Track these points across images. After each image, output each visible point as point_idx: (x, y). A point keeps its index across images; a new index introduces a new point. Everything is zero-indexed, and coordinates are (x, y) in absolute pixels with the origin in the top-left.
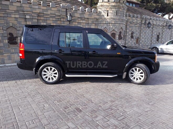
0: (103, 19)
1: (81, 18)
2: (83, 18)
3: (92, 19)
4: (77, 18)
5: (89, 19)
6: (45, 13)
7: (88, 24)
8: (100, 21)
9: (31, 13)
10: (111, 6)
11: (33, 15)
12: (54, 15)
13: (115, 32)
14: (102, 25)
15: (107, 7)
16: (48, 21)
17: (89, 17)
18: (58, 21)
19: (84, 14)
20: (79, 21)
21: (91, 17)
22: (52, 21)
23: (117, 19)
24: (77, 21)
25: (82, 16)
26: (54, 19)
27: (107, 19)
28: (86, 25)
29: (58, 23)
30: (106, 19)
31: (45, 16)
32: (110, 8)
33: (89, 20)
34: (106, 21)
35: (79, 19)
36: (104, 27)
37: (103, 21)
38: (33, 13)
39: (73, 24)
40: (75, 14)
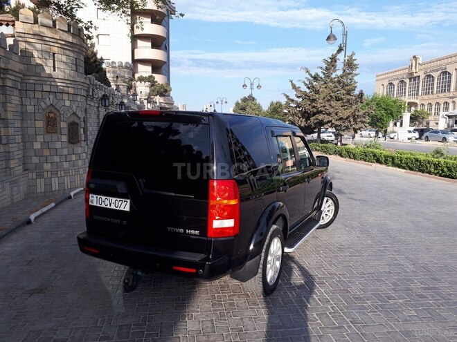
0: (42, 79)
3: (14, 73)
8: (31, 81)
10: (64, 43)
14: (38, 95)
15: (53, 44)
27: (57, 80)
30: (52, 80)
32: (59, 46)
33: (8, 76)
34: (53, 84)
36: (48, 104)
37: (43, 82)
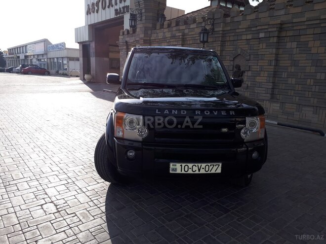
6: (295, 20)
9: (267, 27)
11: (270, 30)
16: (302, 37)
22: (312, 36)
26: (318, 31)
31: (295, 28)
38: (270, 26)
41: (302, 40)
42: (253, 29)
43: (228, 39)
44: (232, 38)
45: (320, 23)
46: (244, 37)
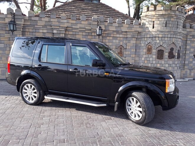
1: (117, 32)
2: (119, 32)
3: (132, 32)
4: (112, 31)
5: (127, 32)
6: (73, 27)
7: (126, 38)
8: (143, 34)
9: (58, 27)
10: (158, 16)
11: (60, 29)
12: (84, 30)
13: (163, 49)
14: (146, 39)
15: (153, 17)
16: (77, 35)
17: (127, 30)
18: (88, 36)
19: (122, 27)
20: (115, 36)
21: (130, 31)
22: (82, 36)
23: (167, 32)
24: (112, 35)
25: (119, 29)
26: (84, 34)
27: (152, 32)
28: (124, 39)
29: (88, 38)
30: (150, 32)
31: (73, 31)
32: (156, 17)
33: (128, 34)
34: (151, 34)
35: (114, 33)
36: (148, 42)
37: (147, 34)
38: (61, 27)
39: (106, 38)
40: (110, 27)
41: (77, 37)
42: (48, 27)
43: (27, 30)
44: (31, 30)
45: (85, 31)
46: (41, 31)
